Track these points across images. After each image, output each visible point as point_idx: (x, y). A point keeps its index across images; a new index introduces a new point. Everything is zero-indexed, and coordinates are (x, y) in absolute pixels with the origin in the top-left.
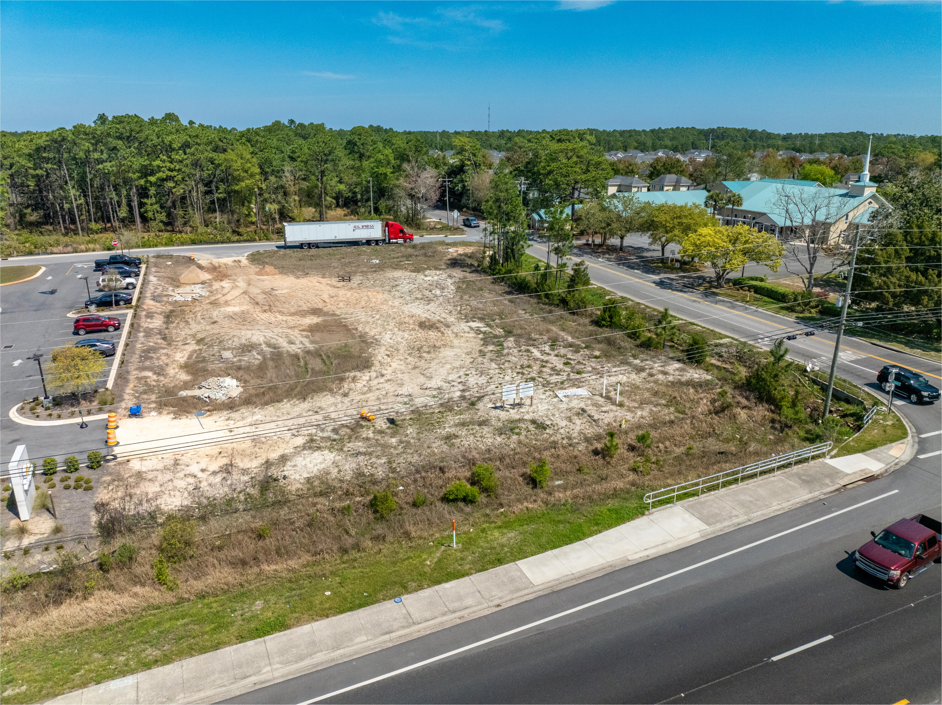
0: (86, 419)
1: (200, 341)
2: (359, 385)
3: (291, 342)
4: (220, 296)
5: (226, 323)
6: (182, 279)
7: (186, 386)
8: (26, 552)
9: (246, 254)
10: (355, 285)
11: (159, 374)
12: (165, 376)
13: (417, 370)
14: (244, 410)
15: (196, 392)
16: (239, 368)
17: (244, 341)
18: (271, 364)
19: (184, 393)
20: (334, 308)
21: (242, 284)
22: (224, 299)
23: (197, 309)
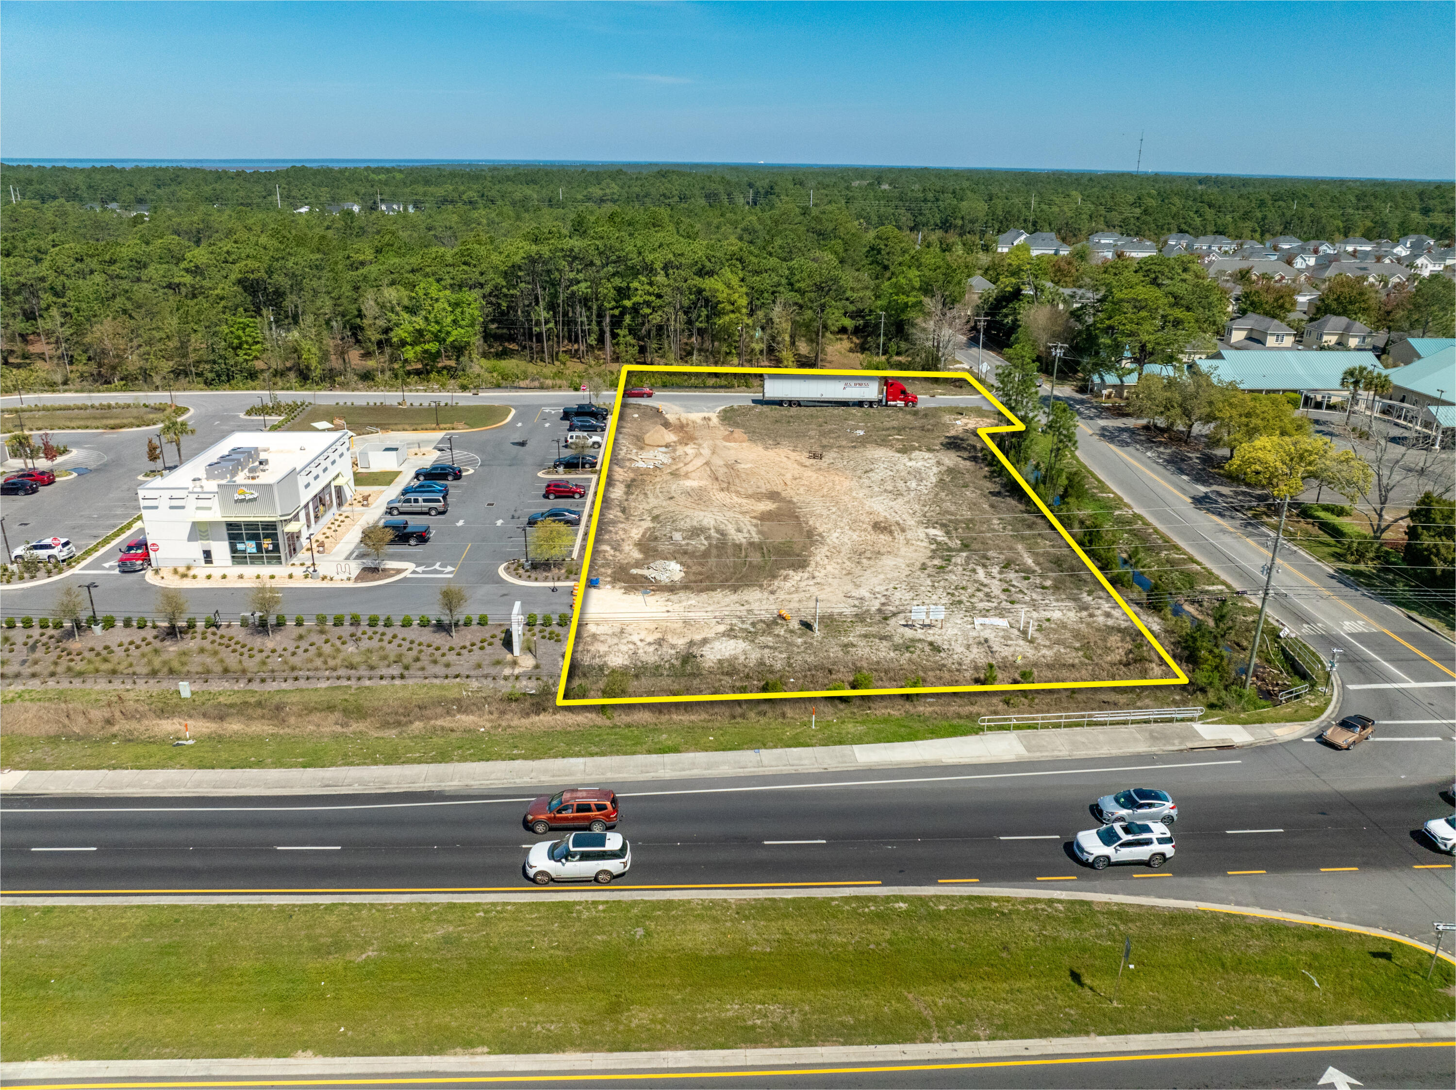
0: (558, 584)
1: (655, 518)
2: (788, 585)
3: (739, 530)
4: (682, 465)
5: (682, 500)
6: (648, 438)
7: (638, 564)
8: (517, 678)
9: (719, 409)
10: (825, 465)
11: (615, 549)
12: (621, 551)
13: (850, 577)
14: (682, 594)
15: (645, 572)
16: (685, 553)
17: (695, 523)
18: (714, 552)
19: (634, 571)
20: (792, 493)
21: (706, 452)
22: (685, 469)
23: (658, 479)
